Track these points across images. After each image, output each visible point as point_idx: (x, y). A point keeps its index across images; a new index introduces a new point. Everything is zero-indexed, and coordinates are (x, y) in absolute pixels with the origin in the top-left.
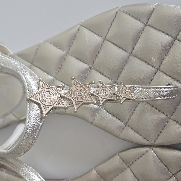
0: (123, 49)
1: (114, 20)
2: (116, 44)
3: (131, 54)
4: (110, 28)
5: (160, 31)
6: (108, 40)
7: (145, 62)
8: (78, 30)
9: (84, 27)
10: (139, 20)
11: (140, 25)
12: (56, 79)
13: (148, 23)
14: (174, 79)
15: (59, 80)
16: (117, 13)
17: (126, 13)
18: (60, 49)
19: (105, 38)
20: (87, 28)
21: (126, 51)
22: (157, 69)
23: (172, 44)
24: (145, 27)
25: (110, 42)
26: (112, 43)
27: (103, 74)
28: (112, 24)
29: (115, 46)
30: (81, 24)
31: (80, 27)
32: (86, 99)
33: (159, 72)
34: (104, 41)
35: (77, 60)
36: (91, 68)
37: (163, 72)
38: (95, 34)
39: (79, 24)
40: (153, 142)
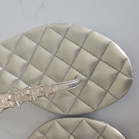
0: (50, 52)
1: (44, 33)
2: (45, 48)
3: (55, 56)
4: (42, 37)
5: (72, 42)
6: (40, 45)
7: (63, 61)
8: (21, 37)
9: (25, 35)
10: (60, 34)
11: (60, 37)
12: (5, 70)
13: (66, 36)
14: (80, 73)
15: (7, 70)
16: (46, 28)
17: (52, 29)
18: (8, 49)
19: (39, 44)
20: (27, 37)
21: (51, 53)
22: (70, 66)
23: (79, 50)
24: (63, 38)
25: (42, 47)
26: (43, 47)
27: (37, 68)
28: (43, 35)
29: (45, 50)
30: (23, 33)
31: (22, 35)
32: (25, 99)
33: (71, 67)
34: (38, 46)
35: (20, 57)
36: (29, 63)
37: (74, 68)
38: (32, 41)
39: (22, 33)
40: (67, 113)
